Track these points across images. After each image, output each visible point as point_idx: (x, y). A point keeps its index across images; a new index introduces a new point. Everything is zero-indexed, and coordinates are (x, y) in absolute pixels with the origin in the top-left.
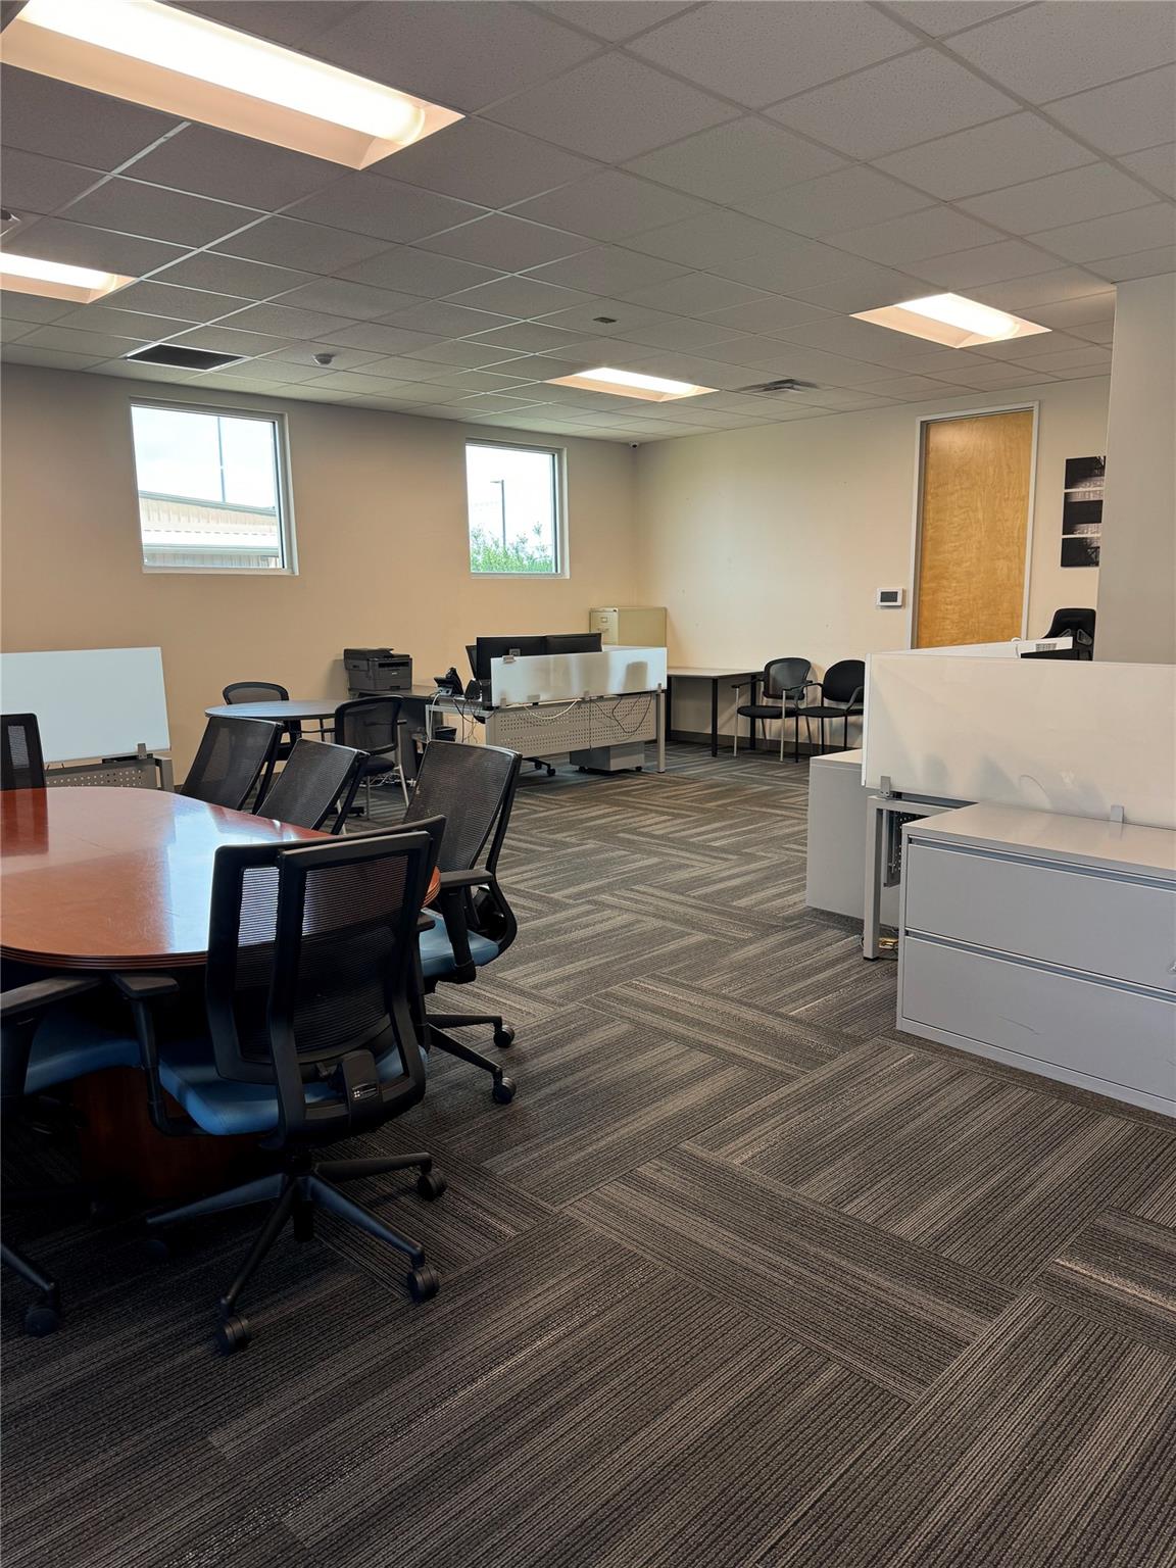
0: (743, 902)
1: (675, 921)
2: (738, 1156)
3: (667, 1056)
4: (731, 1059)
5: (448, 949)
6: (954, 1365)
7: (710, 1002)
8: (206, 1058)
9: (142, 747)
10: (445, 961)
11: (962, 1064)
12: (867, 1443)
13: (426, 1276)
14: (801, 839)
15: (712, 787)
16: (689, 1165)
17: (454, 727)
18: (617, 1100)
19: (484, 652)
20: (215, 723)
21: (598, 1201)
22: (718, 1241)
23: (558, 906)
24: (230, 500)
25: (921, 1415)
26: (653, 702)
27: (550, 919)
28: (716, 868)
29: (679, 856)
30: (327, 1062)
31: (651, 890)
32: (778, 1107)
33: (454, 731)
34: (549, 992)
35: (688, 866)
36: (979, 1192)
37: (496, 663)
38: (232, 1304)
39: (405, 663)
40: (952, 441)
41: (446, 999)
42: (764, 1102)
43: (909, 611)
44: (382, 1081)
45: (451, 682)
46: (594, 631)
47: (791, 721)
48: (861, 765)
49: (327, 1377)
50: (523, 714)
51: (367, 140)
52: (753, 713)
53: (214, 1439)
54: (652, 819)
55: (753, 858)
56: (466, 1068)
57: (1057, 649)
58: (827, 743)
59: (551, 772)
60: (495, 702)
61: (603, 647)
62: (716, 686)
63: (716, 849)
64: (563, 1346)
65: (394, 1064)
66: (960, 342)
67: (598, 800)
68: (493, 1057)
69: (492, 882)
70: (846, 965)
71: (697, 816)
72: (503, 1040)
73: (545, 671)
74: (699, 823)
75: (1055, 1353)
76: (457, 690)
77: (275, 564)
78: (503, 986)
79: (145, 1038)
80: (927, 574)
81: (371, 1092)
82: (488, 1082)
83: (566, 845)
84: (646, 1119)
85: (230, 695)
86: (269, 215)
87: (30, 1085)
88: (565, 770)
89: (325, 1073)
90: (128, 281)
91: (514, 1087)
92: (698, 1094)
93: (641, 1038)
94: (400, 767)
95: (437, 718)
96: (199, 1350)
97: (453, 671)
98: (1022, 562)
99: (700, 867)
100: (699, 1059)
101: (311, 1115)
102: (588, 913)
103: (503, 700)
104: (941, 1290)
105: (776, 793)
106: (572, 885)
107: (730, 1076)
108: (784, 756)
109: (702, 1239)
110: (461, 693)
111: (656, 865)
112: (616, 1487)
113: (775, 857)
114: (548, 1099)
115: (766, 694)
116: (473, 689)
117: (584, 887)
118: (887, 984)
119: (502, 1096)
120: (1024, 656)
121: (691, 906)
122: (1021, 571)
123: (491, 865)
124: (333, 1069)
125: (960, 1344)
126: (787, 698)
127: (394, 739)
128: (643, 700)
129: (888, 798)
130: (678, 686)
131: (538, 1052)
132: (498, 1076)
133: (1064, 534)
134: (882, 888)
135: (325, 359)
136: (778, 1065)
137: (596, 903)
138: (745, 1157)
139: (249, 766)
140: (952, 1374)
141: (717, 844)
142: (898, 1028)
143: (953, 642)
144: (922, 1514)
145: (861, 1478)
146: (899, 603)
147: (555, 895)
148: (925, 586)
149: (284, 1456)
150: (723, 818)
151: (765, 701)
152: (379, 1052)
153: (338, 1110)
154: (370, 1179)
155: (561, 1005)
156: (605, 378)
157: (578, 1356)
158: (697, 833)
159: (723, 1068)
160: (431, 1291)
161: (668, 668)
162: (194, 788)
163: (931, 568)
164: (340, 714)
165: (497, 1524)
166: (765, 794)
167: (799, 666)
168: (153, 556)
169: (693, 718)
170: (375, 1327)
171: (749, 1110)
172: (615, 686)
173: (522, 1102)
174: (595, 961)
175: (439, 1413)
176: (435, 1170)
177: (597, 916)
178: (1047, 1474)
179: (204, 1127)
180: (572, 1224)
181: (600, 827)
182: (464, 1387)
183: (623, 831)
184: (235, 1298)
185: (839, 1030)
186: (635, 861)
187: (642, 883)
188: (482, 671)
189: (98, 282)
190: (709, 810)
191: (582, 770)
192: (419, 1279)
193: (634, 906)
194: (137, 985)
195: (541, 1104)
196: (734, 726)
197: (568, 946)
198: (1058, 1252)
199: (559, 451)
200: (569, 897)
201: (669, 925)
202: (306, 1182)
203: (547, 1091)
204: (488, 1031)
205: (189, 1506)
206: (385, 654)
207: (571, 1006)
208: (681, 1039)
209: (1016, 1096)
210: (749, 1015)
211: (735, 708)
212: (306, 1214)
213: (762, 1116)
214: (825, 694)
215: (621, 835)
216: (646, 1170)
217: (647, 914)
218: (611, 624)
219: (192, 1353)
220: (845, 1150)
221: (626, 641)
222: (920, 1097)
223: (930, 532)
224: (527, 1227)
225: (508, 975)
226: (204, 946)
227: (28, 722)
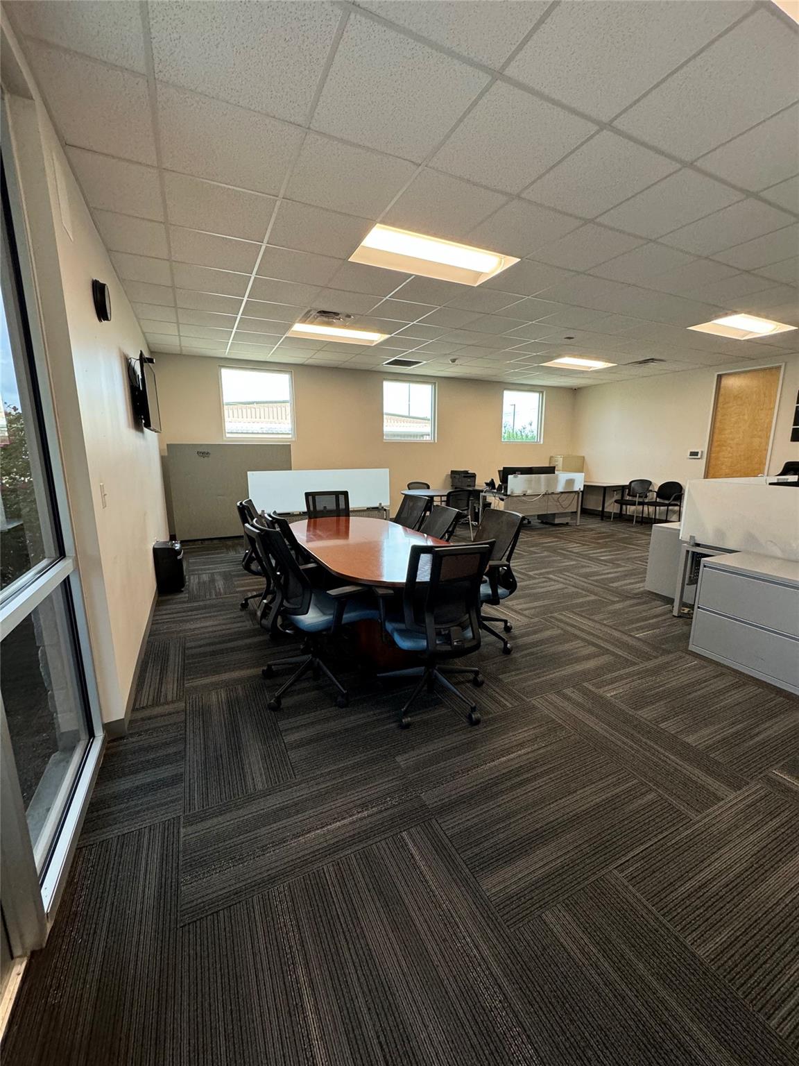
0: (615, 585)
1: (583, 590)
2: (609, 693)
3: (577, 646)
4: (607, 651)
5: (490, 592)
6: (716, 807)
7: (598, 626)
8: (402, 620)
9: (380, 504)
10: (488, 595)
11: (722, 670)
12: (669, 831)
13: (476, 716)
14: (644, 560)
15: (600, 533)
16: (586, 692)
17: (491, 502)
18: (556, 660)
19: (505, 473)
20: (407, 497)
21: (547, 700)
22: (599, 727)
23: (531, 578)
24: (411, 415)
25: (696, 827)
26: (576, 496)
27: (528, 583)
28: (602, 569)
29: (585, 562)
30: (445, 629)
31: (572, 575)
32: (629, 675)
33: (490, 504)
34: (526, 612)
35: (588, 567)
36: (730, 731)
37: (510, 477)
38: (406, 711)
39: (474, 476)
40: (732, 383)
41: (487, 610)
42: (622, 672)
43: (704, 460)
44: (464, 640)
45: (491, 484)
46: (551, 465)
47: (641, 507)
48: (679, 530)
49: (438, 746)
50: (519, 498)
51: (479, 274)
52: (622, 502)
53: (398, 759)
54: (571, 545)
55: (619, 566)
56: (492, 638)
57: (789, 481)
58: (657, 517)
59: (529, 522)
60: (509, 493)
61: (556, 472)
62: (605, 490)
63: (602, 560)
64: (530, 755)
65: (469, 634)
66: (744, 337)
67: (550, 536)
68: (503, 635)
69: (508, 566)
70: (663, 618)
71: (593, 545)
72: (508, 629)
73: (530, 481)
74: (595, 548)
75: (772, 815)
76: (494, 487)
77: (427, 438)
78: (507, 607)
79: (382, 610)
80: (715, 444)
81: (460, 643)
82: (501, 645)
83: (535, 553)
84: (568, 670)
85: (410, 486)
86: (439, 307)
87: (344, 621)
88: (535, 522)
89: (443, 633)
90: (387, 336)
91: (512, 648)
92: (591, 664)
93: (567, 637)
94: (469, 517)
95: (485, 498)
96: (393, 725)
97: (492, 480)
98: (768, 438)
99: (595, 568)
100: (592, 649)
101: (439, 648)
102: (544, 582)
103: (512, 492)
104: (708, 772)
105: (631, 538)
106: (537, 570)
107: (605, 659)
108: (636, 522)
109: (592, 725)
110: (494, 488)
111: (573, 565)
112: (552, 819)
113: (629, 567)
114: (526, 655)
115: (629, 495)
116: (500, 488)
117: (542, 571)
118: (685, 628)
119: (507, 651)
120: (770, 484)
121: (589, 584)
122: (767, 444)
123: (509, 559)
124: (447, 632)
125: (720, 799)
126: (639, 497)
127: (468, 506)
128: (572, 495)
129: (693, 546)
130: (589, 489)
131: (523, 636)
132: (506, 643)
133: (794, 425)
134: (686, 586)
135: (454, 361)
136: (630, 657)
137: (548, 578)
138: (612, 694)
139: (418, 513)
140: (714, 811)
141: (602, 558)
142: (690, 649)
143: (727, 476)
144: (697, 871)
145: (666, 846)
146: (699, 456)
147: (530, 573)
148: (713, 449)
149: (422, 771)
150: (606, 548)
151: (628, 498)
152: (464, 628)
153: (448, 648)
154: (456, 675)
155: (531, 618)
156: (567, 362)
157: (536, 761)
158: (593, 553)
159: (603, 655)
160: (477, 722)
161: (585, 482)
162: (397, 520)
163: (717, 441)
164: (449, 495)
165: (501, 820)
166: (626, 538)
167: (646, 484)
168: (387, 435)
169: (594, 503)
170: (456, 731)
171: (614, 674)
172: (560, 489)
173: (515, 655)
174: (546, 602)
175: (479, 770)
176: (480, 675)
177: (549, 584)
178: (766, 871)
179: (400, 646)
180: (534, 707)
181: (550, 546)
182: (489, 763)
183: (560, 549)
184: (407, 709)
185: (658, 646)
186: (564, 562)
187: (568, 572)
188: (504, 480)
189: (376, 337)
190: (598, 543)
191: (542, 523)
192: (473, 716)
193: (564, 581)
194: (381, 591)
195: (523, 657)
196: (612, 507)
197: (534, 594)
198: (774, 768)
199: (542, 392)
200: (536, 574)
201: (580, 591)
202: (433, 671)
203: (525, 652)
204: (501, 625)
205: (389, 781)
206: (466, 472)
207: (536, 619)
208: (584, 640)
209: (752, 690)
210: (616, 634)
211: (614, 500)
212: (432, 683)
213: (621, 678)
214: (658, 496)
215: (559, 551)
216: (568, 691)
217: (569, 585)
218: (559, 463)
219: (391, 725)
220: (661, 699)
221: (565, 470)
222: (699, 682)
223: (718, 425)
224: (516, 705)
225: (510, 603)
226: (404, 580)
227: (345, 494)
